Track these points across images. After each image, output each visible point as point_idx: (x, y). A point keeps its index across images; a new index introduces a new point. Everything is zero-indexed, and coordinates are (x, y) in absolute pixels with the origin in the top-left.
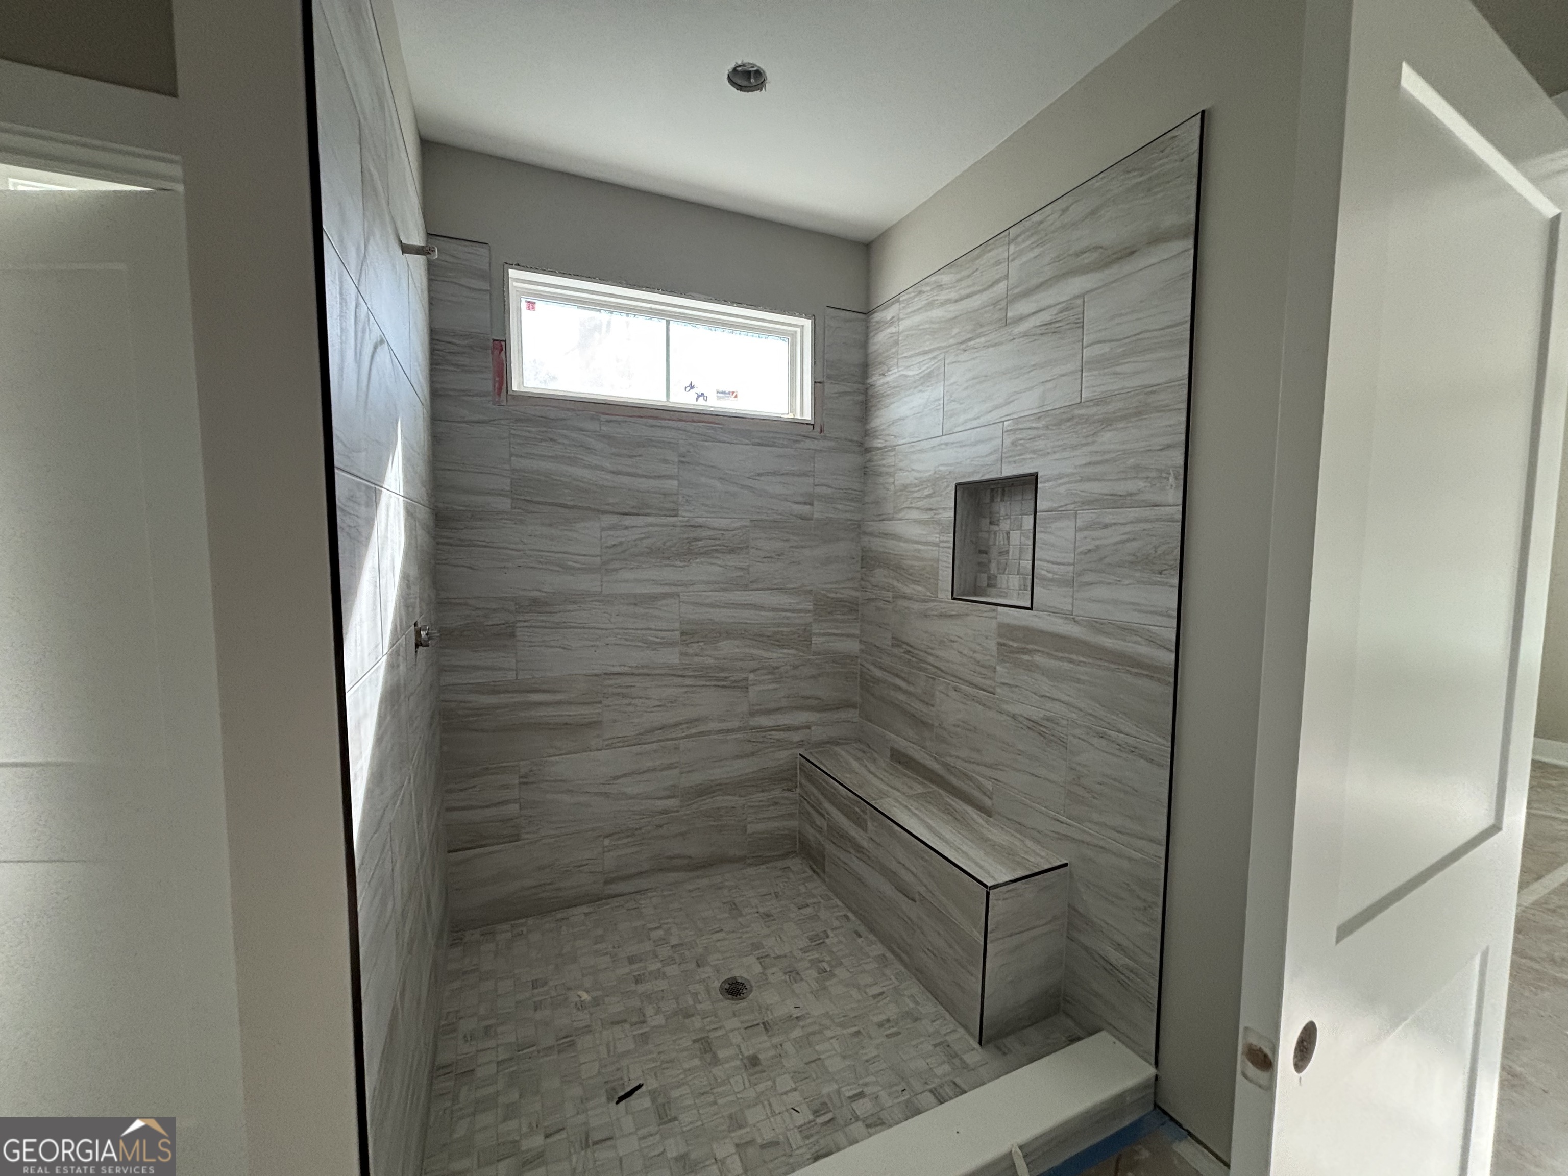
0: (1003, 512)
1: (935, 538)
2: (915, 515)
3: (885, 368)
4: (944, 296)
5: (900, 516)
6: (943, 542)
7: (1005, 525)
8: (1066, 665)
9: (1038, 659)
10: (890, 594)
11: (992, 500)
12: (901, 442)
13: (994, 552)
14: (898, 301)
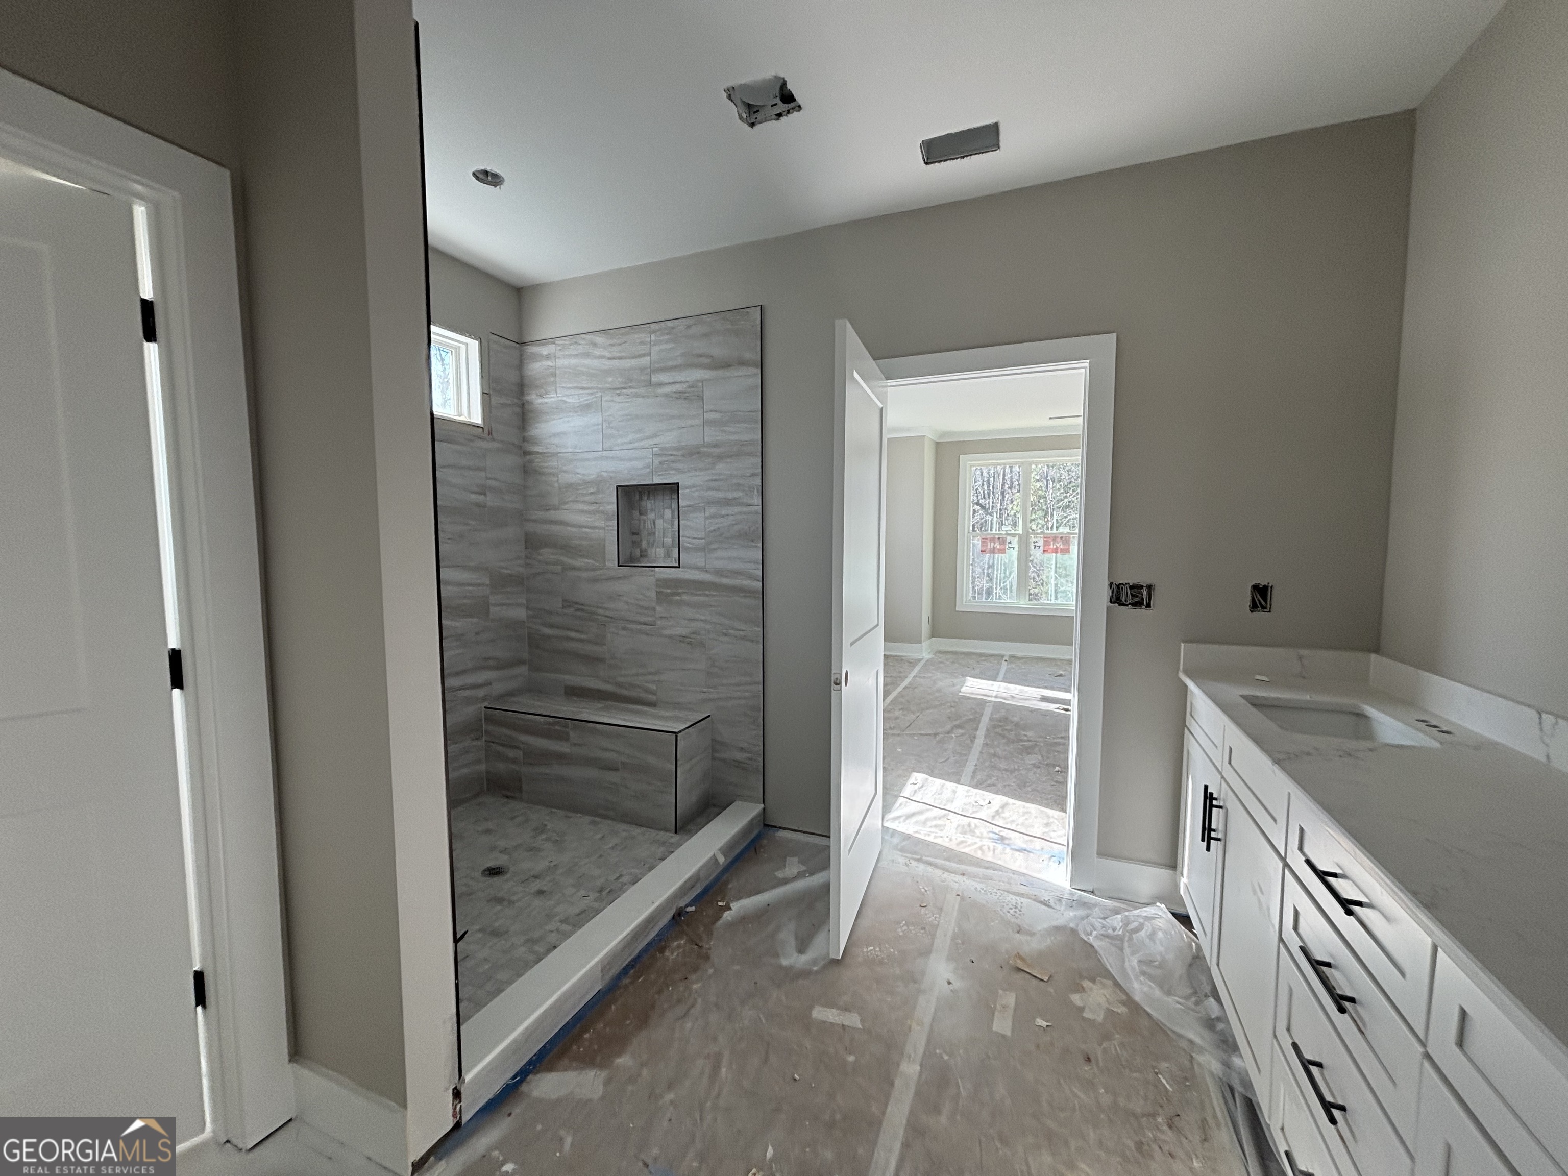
0: (649, 506)
1: (602, 524)
2: (581, 506)
3: (543, 391)
4: (597, 352)
5: (566, 507)
6: (607, 526)
7: (651, 516)
8: (702, 598)
9: (685, 597)
10: (560, 567)
11: (641, 499)
12: (564, 450)
13: (644, 534)
14: (554, 343)
